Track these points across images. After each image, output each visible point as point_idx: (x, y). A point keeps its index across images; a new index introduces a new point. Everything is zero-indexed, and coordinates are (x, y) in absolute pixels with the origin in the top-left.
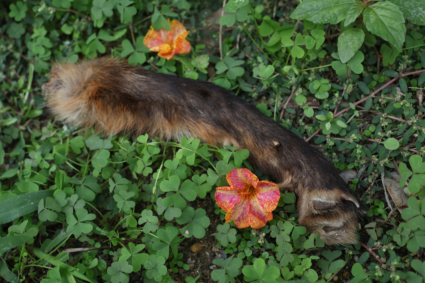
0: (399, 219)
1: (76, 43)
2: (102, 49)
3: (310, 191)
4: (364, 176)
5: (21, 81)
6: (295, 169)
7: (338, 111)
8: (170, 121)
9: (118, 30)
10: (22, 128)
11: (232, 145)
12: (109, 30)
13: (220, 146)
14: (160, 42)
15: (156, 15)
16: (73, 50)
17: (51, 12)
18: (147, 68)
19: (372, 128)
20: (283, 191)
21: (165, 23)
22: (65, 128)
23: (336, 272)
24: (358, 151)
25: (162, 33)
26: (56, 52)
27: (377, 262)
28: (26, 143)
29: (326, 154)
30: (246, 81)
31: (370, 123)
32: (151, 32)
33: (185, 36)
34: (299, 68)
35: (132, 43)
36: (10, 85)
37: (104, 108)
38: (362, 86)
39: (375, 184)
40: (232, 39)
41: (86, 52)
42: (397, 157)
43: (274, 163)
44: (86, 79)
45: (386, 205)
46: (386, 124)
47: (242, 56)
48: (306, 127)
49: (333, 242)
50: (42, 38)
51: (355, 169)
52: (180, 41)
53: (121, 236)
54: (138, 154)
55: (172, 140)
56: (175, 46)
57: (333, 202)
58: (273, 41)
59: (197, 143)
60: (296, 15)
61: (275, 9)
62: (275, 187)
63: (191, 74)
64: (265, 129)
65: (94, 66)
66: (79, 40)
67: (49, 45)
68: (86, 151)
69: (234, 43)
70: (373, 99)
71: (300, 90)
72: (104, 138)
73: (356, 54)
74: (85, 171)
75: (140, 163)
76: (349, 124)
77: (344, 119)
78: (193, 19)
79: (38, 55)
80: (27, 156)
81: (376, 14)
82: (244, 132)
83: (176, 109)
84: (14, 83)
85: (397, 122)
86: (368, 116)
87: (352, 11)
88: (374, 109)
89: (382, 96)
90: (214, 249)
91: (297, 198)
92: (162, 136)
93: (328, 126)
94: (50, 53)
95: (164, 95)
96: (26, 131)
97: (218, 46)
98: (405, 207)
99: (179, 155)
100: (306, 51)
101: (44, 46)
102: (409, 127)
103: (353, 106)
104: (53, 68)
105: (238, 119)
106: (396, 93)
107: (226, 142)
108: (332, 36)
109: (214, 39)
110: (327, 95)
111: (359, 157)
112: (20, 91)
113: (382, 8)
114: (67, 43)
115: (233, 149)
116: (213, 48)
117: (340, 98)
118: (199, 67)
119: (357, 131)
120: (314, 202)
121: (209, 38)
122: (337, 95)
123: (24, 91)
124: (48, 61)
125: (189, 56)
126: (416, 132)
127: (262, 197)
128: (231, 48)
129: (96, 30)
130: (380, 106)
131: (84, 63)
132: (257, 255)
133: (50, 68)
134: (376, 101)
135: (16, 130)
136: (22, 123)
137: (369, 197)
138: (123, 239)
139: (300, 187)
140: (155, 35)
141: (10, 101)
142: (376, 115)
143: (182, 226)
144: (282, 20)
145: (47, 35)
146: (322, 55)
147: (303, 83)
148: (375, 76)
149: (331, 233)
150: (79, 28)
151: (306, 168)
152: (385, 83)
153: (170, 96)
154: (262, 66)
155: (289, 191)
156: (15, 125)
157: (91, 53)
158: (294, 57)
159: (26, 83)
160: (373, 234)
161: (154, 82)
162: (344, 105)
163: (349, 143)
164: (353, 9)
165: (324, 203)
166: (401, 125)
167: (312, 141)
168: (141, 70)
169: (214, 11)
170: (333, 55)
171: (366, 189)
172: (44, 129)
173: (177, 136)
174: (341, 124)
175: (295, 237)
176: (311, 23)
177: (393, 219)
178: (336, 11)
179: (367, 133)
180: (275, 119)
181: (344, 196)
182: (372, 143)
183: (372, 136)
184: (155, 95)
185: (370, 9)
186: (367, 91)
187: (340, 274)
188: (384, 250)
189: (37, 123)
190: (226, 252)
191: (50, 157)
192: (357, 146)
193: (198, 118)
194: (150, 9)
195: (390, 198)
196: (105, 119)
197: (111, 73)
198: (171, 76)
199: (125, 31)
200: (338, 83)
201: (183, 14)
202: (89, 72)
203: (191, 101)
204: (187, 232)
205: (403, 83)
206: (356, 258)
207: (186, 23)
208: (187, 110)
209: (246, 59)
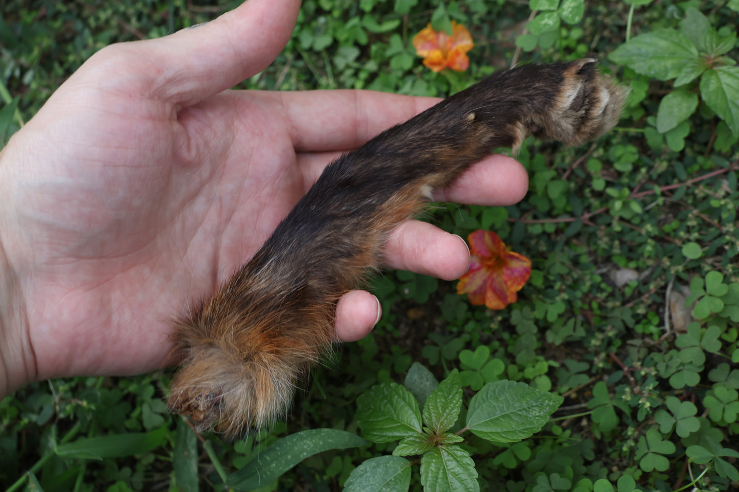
0: (672, 346)
2: (363, 39)
4: (646, 281)
7: (639, 191)
9: (389, 19)
12: (377, 15)
15: (439, 13)
19: (675, 224)
21: (448, 25)
23: (575, 388)
24: (648, 248)
25: (442, 36)
31: (675, 216)
38: (679, 168)
39: (657, 293)
41: (343, 37)
42: (695, 268)
45: (662, 323)
46: (695, 223)
48: (592, 200)
51: (638, 269)
57: (580, 84)
60: (617, 56)
61: (597, 38)
62: (526, 264)
66: (338, 19)
67: (301, 18)
70: (688, 188)
73: (680, 125)
76: (647, 212)
77: (644, 204)
78: (486, 27)
81: (719, 80)
85: (710, 225)
86: (675, 208)
87: (689, 70)
88: (686, 202)
89: (702, 187)
90: (435, 321)
93: (618, 205)
98: (684, 332)
102: (721, 235)
103: (658, 190)
106: (720, 187)
108: (661, 92)
109: (506, 59)
110: (630, 167)
111: (646, 255)
113: (730, 75)
114: (323, 19)
117: (647, 176)
119: (655, 222)
120: (571, 107)
121: (501, 55)
122: (643, 170)
126: (727, 244)
129: (361, 14)
130: (695, 198)
132: (487, 342)
134: (691, 191)
140: (432, 37)
142: (685, 209)
143: (402, 283)
144: (601, 55)
146: (637, 116)
148: (700, 159)
150: (341, 6)
152: (711, 170)
160: (634, 353)
162: (649, 186)
163: (640, 235)
164: (692, 67)
165: (578, 96)
166: (712, 230)
170: (650, 119)
174: (636, 208)
176: (633, 71)
177: (665, 342)
178: (669, 63)
179: (667, 228)
183: (672, 234)
185: (714, 72)
186: (684, 177)
187: (581, 391)
188: (643, 373)
192: (650, 241)
195: (670, 317)
199: (397, 23)
200: (650, 156)
201: (475, 17)
204: (407, 291)
205: (733, 177)
206: (606, 378)
207: (475, 30)
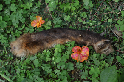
0: (122, 39)
1: (13, 34)
2: (21, 33)
3: (96, 43)
4: (107, 32)
5: (4, 52)
6: (89, 40)
7: (91, 18)
8: (49, 43)
9: (23, 26)
10: (10, 64)
11: (69, 41)
12: (20, 27)
13: (66, 43)
14: (36, 23)
15: (31, 17)
16: (13, 37)
17: (2, 30)
18: (35, 32)
19: (103, 19)
20: (88, 47)
21: (34, 18)
22: (22, 58)
23: (112, 61)
24: (102, 26)
25: (35, 21)
26: (9, 39)
27: (122, 53)
28: (14, 67)
29: (94, 31)
30: (63, 22)
31: (101, 17)
32: (32, 22)
33: (41, 19)
34: (75, 12)
35: (28, 27)
36: (1, 54)
37: (30, 48)
38: (94, 9)
39: (111, 33)
40: (53, 13)
41: (17, 35)
42: (113, 23)
43: (82, 40)
44: (21, 43)
45: (116, 37)
46: (106, 16)
47: (58, 16)
48: (85, 27)
49: (108, 53)
50: (3, 37)
51: (104, 31)
52: (41, 21)
53: (52, 79)
54: (45, 56)
55: (52, 48)
56: (40, 23)
57: (103, 43)
58: (65, 9)
59: (59, 45)
62: (86, 47)
63: (48, 28)
64: (75, 33)
65: (21, 39)
66: (13, 33)
67: (6, 38)
68: (31, 62)
69: (55, 14)
70: (99, 11)
71: (79, 18)
72: (34, 56)
73: (89, 2)
74: (33, 67)
75: (47, 58)
77: (94, 20)
78: (41, 13)
79: (4, 43)
80: (16, 71)
82: (70, 36)
83: (49, 39)
84: (2, 53)
85: (108, 14)
89: (101, 9)
90: (78, 70)
91: (93, 47)
92: (49, 48)
93: (91, 24)
94: (7, 41)
95: (44, 37)
96: (12, 64)
97: (51, 17)
98: (122, 35)
99: (56, 51)
100: (75, 7)
101: (5, 40)
102: (112, 14)
103: (95, 15)
104: (11, 44)
105: (67, 34)
106: (104, 7)
107: (67, 41)
109: (49, 15)
110: (86, 16)
111: (103, 28)
112: (5, 54)
114: (10, 35)
115: (70, 42)
116: (50, 18)
118: (49, 25)
119: (99, 21)
120: (98, 46)
121: (47, 15)
122: (89, 14)
123: (6, 54)
124: (8, 43)
125: (45, 23)
126: (115, 14)
127: (84, 51)
128: (55, 16)
130: (102, 12)
131: (18, 39)
132: (90, 66)
133: (10, 45)
134: (100, 11)
135: (9, 65)
136: (10, 63)
137: (111, 37)
138: (53, 80)
139: (92, 44)
140: (34, 22)
141: (3, 58)
142: (102, 15)
143: (67, 69)
145: (4, 36)
146: (80, 6)
147: (79, 16)
148: (96, 5)
149: (106, 51)
151: (91, 38)
152: (100, 5)
153: (46, 37)
154: (66, 17)
155: (90, 46)
156: (8, 64)
157: (18, 35)
158: (73, 10)
159: (5, 51)
160: (117, 46)
161: (39, 35)
162: (92, 16)
163: (99, 26)
165: (101, 45)
166: (110, 14)
167: (88, 30)
168: (34, 33)
169: (45, 8)
170: (83, 5)
171: (109, 35)
172: (16, 61)
173: (53, 46)
174: (94, 22)
175: (98, 57)
177: (120, 40)
179: (102, 20)
180: (76, 29)
181: (105, 40)
182: (104, 22)
184: (42, 38)
186: (97, 10)
187: (114, 60)
188: (122, 49)
189: (13, 60)
190: (81, 70)
191: (22, 68)
193: (56, 39)
194: (28, 16)
195: (116, 35)
196: (32, 51)
197: (27, 38)
198: (43, 31)
199: (24, 25)
201: (37, 13)
202: (21, 41)
203: (52, 35)
204: (69, 70)
205: (105, 3)
206: (116, 54)
207: (39, 15)
208: (52, 38)
209: (60, 16)
